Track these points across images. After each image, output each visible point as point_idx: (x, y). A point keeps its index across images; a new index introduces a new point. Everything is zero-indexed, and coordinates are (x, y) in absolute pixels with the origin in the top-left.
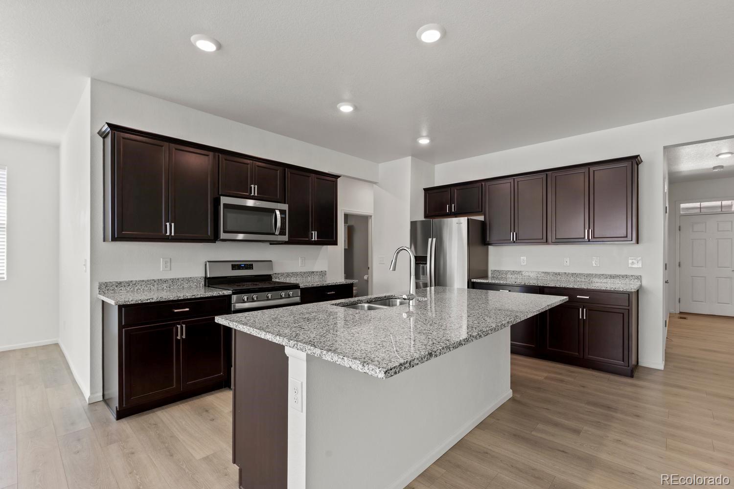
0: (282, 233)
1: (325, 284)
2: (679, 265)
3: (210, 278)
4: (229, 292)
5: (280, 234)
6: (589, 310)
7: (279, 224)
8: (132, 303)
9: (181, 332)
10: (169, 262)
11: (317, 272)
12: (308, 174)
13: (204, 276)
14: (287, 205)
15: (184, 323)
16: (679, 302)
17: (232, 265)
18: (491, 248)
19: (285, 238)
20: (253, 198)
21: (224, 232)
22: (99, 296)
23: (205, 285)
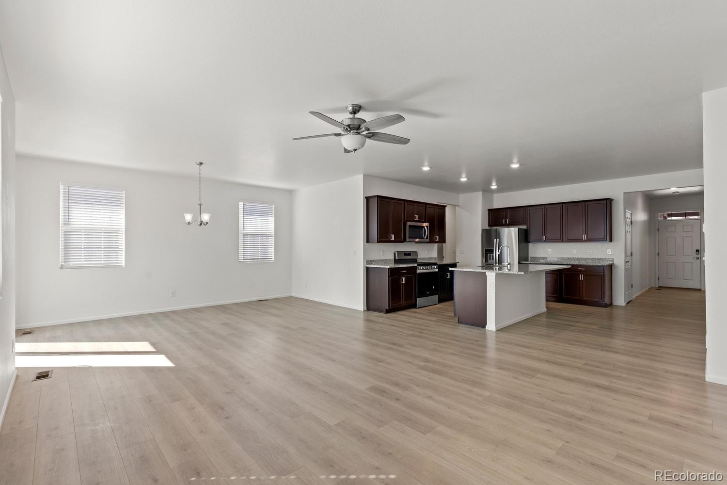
2: (658, 255)
3: (398, 260)
4: (416, 265)
5: (426, 238)
6: (585, 276)
7: (426, 233)
9: (404, 280)
10: (383, 251)
11: (433, 258)
13: (394, 258)
14: (429, 224)
16: (658, 279)
17: (404, 253)
18: (530, 244)
19: (428, 240)
20: (417, 221)
21: (409, 238)
22: (367, 266)
23: (395, 263)
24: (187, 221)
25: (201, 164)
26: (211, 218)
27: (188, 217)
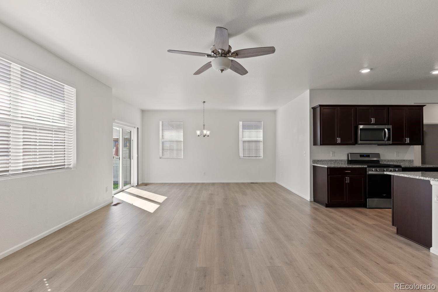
0: (389, 139)
1: (411, 166)
3: (350, 160)
4: (366, 166)
5: (387, 140)
7: (387, 135)
8: (332, 167)
9: (348, 180)
10: (334, 153)
11: (407, 160)
12: (404, 108)
13: (347, 159)
14: (391, 126)
15: (348, 177)
17: (360, 155)
19: (391, 142)
20: (373, 124)
21: (360, 140)
22: (314, 165)
23: (348, 163)
24: (198, 135)
25: (204, 102)
26: (210, 133)
27: (198, 133)
